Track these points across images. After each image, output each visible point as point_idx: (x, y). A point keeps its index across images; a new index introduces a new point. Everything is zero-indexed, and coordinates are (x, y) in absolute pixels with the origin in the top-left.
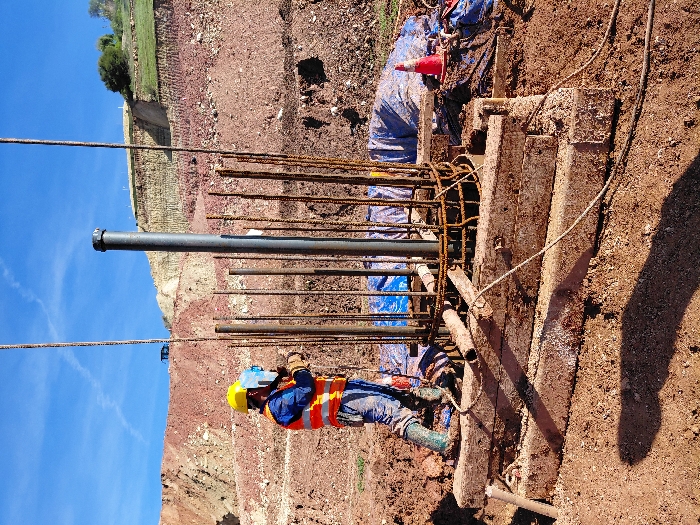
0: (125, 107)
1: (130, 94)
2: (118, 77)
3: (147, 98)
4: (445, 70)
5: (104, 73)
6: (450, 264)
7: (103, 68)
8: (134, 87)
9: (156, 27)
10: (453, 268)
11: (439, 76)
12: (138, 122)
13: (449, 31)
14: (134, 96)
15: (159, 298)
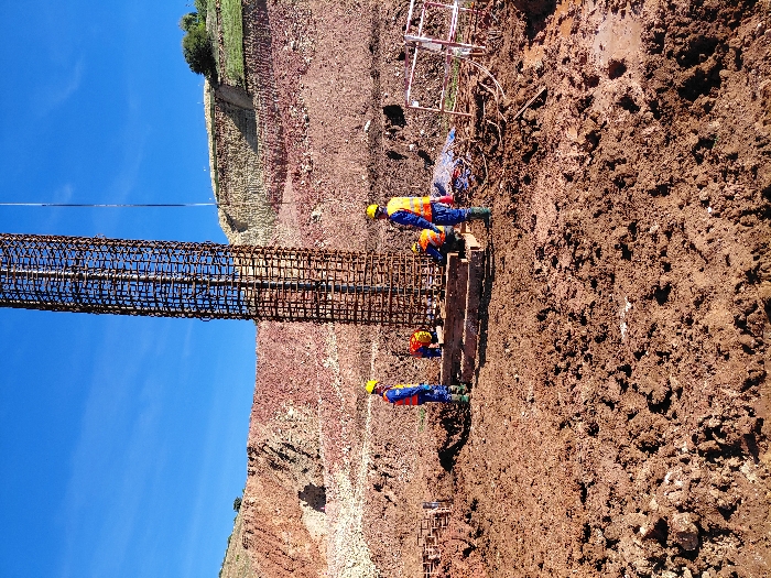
0: (207, 86)
1: (215, 77)
2: (203, 60)
3: (233, 83)
5: (189, 55)
7: (188, 50)
8: (219, 70)
9: (243, 14)
12: (220, 103)
14: (219, 80)
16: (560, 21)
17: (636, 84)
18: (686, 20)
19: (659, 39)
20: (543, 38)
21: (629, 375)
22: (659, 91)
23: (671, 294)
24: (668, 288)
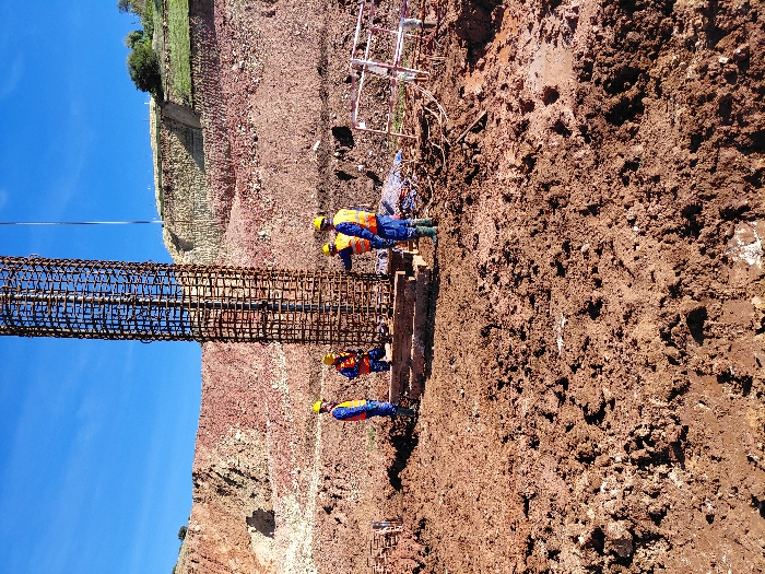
0: (152, 103)
1: (161, 94)
2: (148, 77)
3: (179, 101)
5: (134, 72)
7: (134, 67)
8: (165, 88)
9: (191, 33)
12: (166, 121)
14: (165, 98)
16: (499, 49)
17: (568, 110)
18: (611, 50)
19: (588, 67)
20: (483, 64)
21: (566, 388)
22: (589, 116)
23: (603, 309)
24: (599, 303)
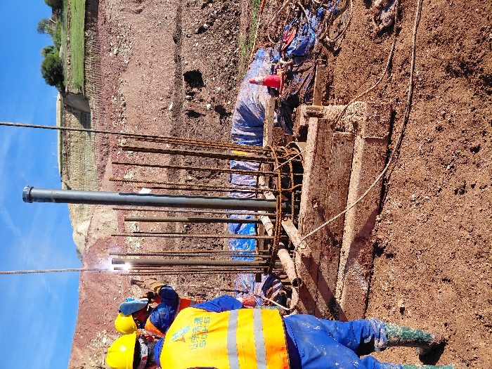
0: (59, 96)
1: (63, 88)
2: (55, 75)
3: (76, 91)
4: (283, 85)
5: (45, 72)
6: (283, 217)
7: (45, 68)
8: (66, 83)
9: (85, 42)
10: (286, 219)
11: (278, 89)
12: (68, 107)
13: (286, 59)
14: (66, 90)
15: (75, 235)
